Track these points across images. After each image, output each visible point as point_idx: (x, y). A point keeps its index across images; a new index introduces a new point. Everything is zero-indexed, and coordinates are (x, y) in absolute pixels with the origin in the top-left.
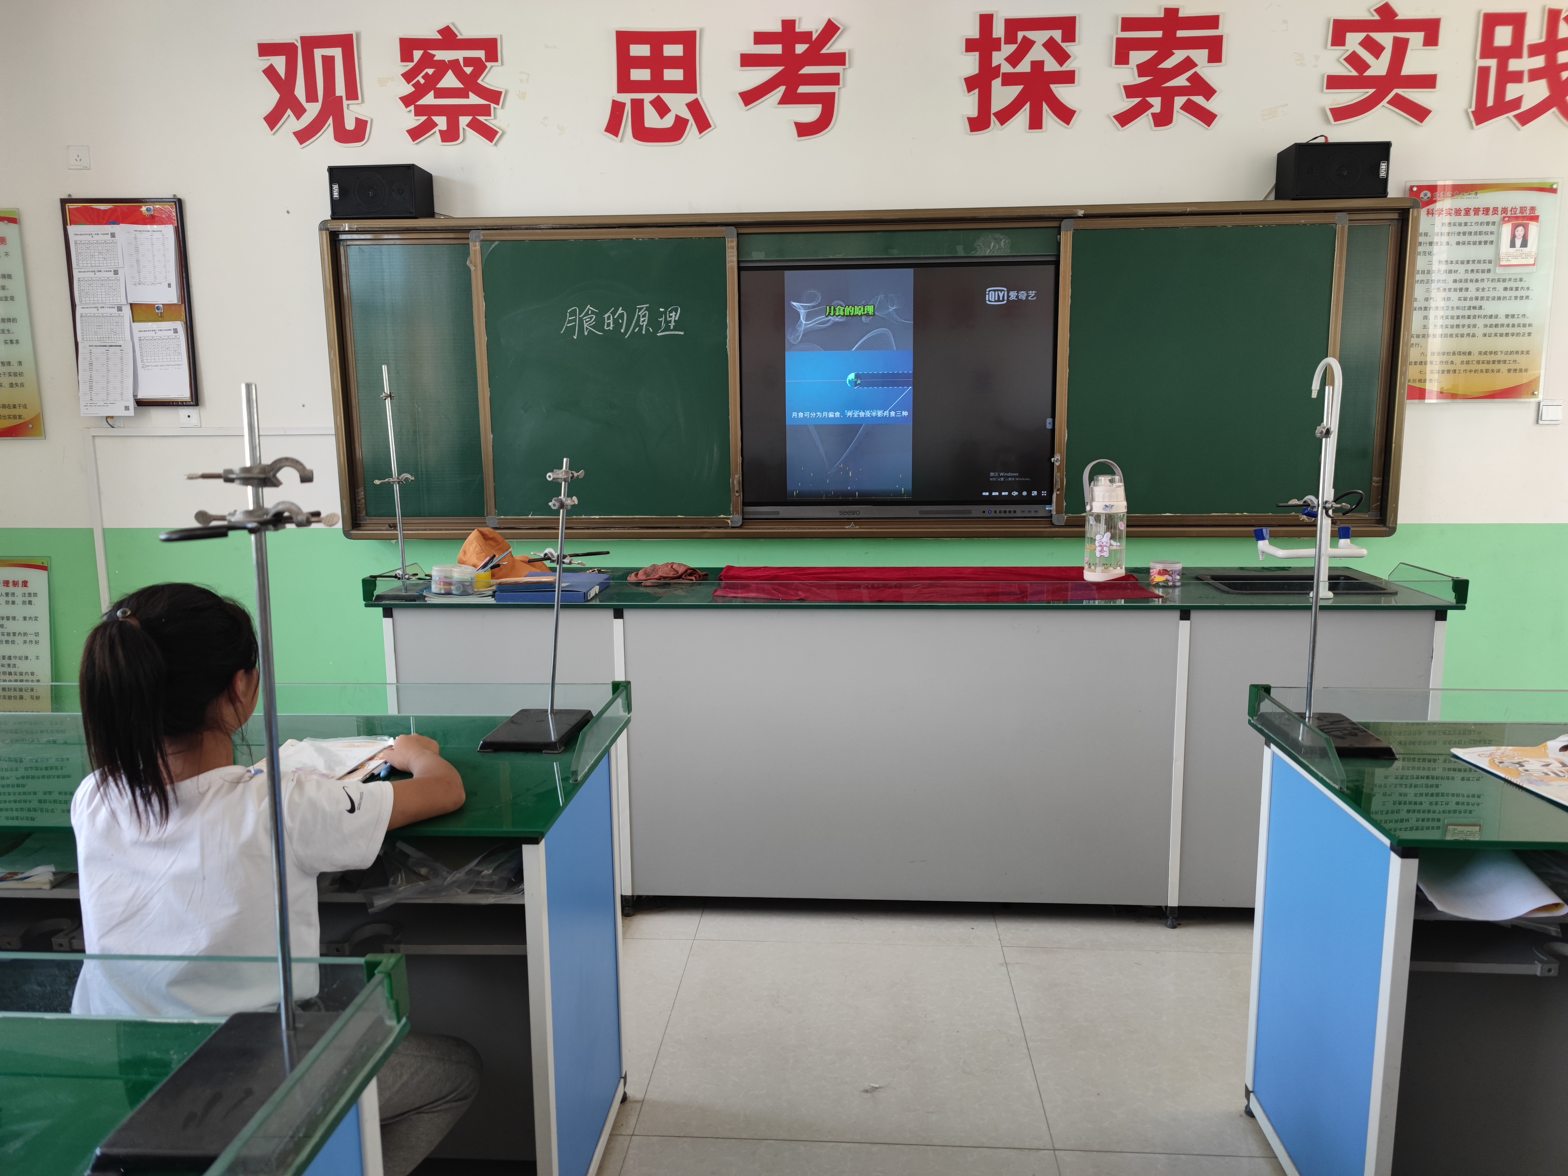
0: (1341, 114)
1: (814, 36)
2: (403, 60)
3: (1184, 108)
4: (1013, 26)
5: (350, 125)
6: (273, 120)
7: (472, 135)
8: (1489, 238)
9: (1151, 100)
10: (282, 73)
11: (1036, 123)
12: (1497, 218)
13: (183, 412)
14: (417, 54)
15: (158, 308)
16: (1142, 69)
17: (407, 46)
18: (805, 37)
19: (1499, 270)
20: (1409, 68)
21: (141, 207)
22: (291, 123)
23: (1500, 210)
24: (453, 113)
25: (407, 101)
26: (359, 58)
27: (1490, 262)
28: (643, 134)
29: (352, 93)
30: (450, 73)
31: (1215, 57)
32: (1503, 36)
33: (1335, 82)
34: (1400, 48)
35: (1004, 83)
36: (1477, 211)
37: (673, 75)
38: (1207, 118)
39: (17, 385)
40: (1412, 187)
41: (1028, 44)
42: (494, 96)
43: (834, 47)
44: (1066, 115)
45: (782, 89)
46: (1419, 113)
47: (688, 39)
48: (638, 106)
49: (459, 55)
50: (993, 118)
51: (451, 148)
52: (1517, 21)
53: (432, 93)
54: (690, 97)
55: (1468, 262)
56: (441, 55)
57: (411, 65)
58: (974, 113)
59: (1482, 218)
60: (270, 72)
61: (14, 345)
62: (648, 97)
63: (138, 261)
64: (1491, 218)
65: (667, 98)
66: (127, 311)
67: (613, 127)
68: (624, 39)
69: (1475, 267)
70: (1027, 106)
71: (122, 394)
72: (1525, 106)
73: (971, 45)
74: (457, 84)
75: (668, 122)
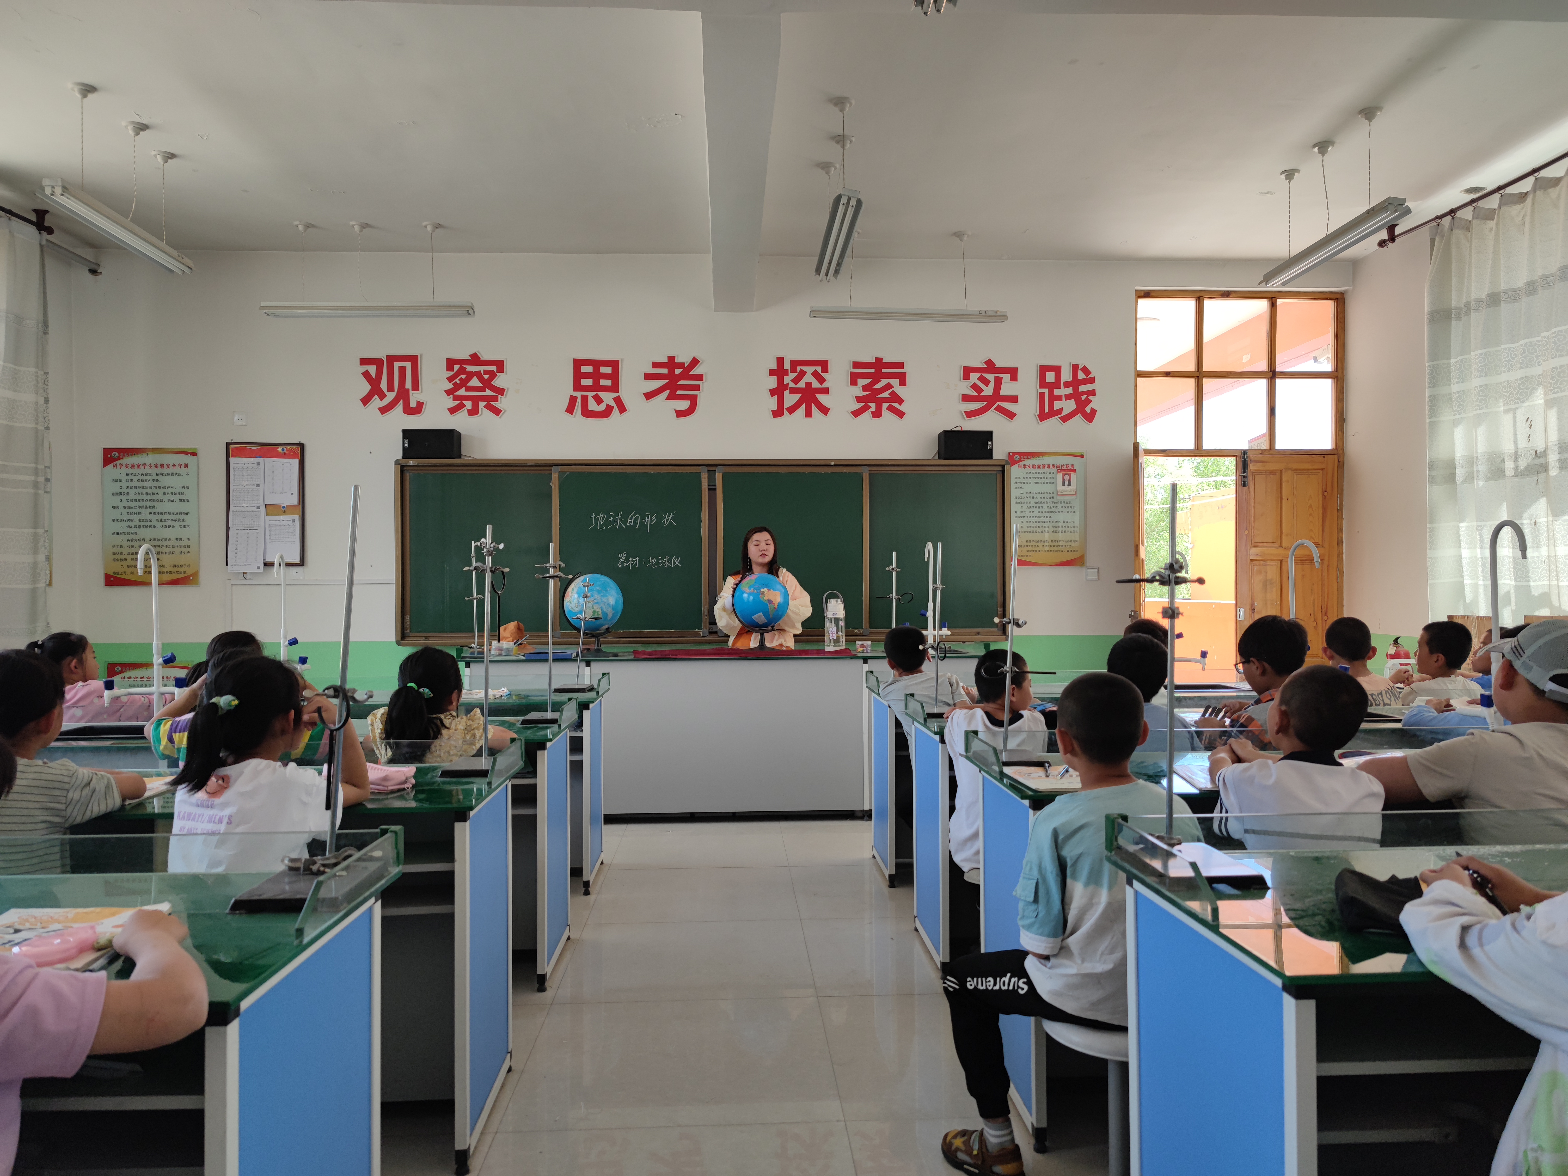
0: (970, 414)
1: (686, 366)
2: (448, 370)
3: (888, 409)
4: (795, 364)
5: (413, 404)
6: (366, 401)
7: (486, 411)
8: (1051, 480)
9: (870, 404)
10: (373, 375)
11: (809, 414)
12: (1055, 470)
13: (294, 570)
14: (456, 367)
15: (284, 507)
16: (865, 388)
17: (450, 363)
18: (681, 365)
19: (1059, 497)
20: (1004, 392)
21: (278, 448)
22: (376, 403)
23: (1056, 466)
24: (475, 400)
25: (449, 392)
26: (421, 368)
27: (1053, 493)
28: (587, 413)
29: (416, 387)
30: (475, 378)
31: (903, 383)
32: (1050, 377)
33: (966, 398)
34: (998, 382)
35: (791, 393)
36: (1044, 466)
37: (605, 382)
38: (901, 414)
39: (185, 553)
40: (1009, 453)
41: (803, 374)
42: (501, 391)
43: (696, 371)
44: (825, 410)
45: (668, 392)
46: (1011, 415)
47: (615, 364)
48: (585, 399)
49: (481, 368)
50: (785, 411)
51: (473, 419)
52: (1057, 370)
53: (464, 388)
54: (615, 395)
55: (1042, 493)
56: (470, 368)
57: (452, 373)
58: (775, 408)
59: (1046, 470)
60: (366, 375)
61: (186, 528)
62: (591, 394)
63: (273, 479)
64: (1051, 470)
65: (601, 394)
66: (263, 509)
67: (570, 410)
68: (578, 363)
69: (1046, 495)
70: (804, 405)
71: (256, 559)
72: (1065, 413)
73: (772, 373)
74: (480, 384)
75: (602, 407)
